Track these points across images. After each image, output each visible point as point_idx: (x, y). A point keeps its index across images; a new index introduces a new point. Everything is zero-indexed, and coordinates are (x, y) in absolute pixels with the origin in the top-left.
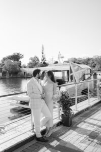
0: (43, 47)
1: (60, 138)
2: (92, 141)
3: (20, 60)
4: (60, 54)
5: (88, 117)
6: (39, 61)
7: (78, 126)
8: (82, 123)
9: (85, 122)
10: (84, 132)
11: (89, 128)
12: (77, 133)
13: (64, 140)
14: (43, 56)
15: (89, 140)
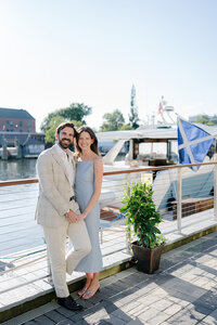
0: (133, 91)
1: (117, 304)
2: (200, 321)
3: (84, 118)
4: (165, 103)
5: (207, 252)
6: (123, 120)
7: (173, 274)
8: (188, 266)
9: (195, 265)
10: (184, 291)
11: (200, 283)
12: (165, 294)
13: (124, 310)
14: (132, 111)
15: (192, 317)
